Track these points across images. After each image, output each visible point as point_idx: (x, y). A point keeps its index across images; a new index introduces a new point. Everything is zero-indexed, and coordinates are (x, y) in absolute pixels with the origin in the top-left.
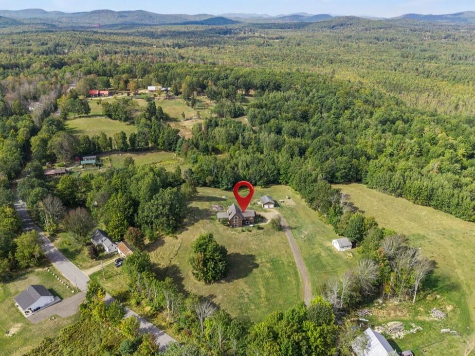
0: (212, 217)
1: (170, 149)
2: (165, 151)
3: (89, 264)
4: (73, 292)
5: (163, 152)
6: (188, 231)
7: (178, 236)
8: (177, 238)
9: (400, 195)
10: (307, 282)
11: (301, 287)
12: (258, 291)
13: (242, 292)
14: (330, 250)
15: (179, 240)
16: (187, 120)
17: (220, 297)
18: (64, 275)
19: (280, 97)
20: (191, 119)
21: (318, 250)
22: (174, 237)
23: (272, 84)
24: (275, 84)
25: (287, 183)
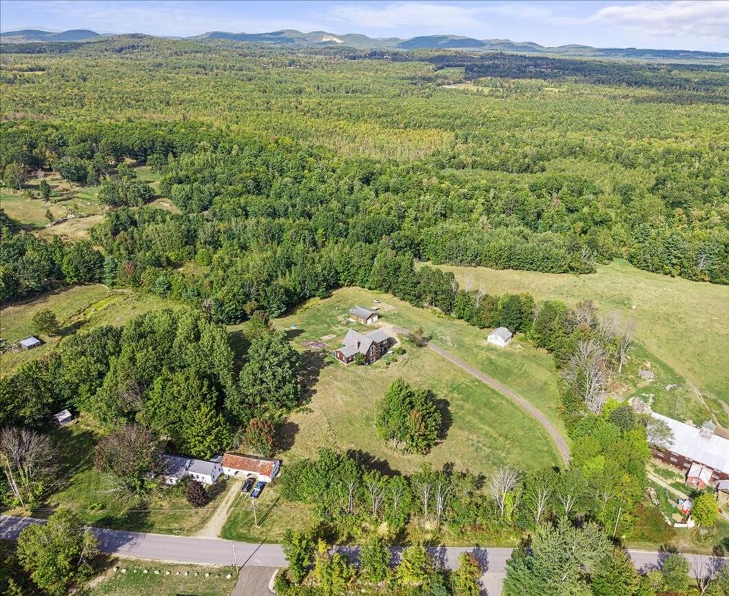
0: (326, 360)
1: (92, 280)
2: (81, 284)
3: (196, 520)
4: (229, 576)
5: (77, 288)
6: (318, 393)
7: (310, 406)
8: (311, 411)
9: (478, 264)
10: (516, 397)
11: (517, 405)
12: (484, 432)
13: (471, 442)
14: (491, 349)
15: (317, 413)
16: (58, 223)
17: (458, 462)
18: (164, 561)
19: (202, 163)
20: (65, 220)
21: (483, 355)
22: (303, 410)
23: (158, 145)
24: (163, 143)
25: (352, 283)
